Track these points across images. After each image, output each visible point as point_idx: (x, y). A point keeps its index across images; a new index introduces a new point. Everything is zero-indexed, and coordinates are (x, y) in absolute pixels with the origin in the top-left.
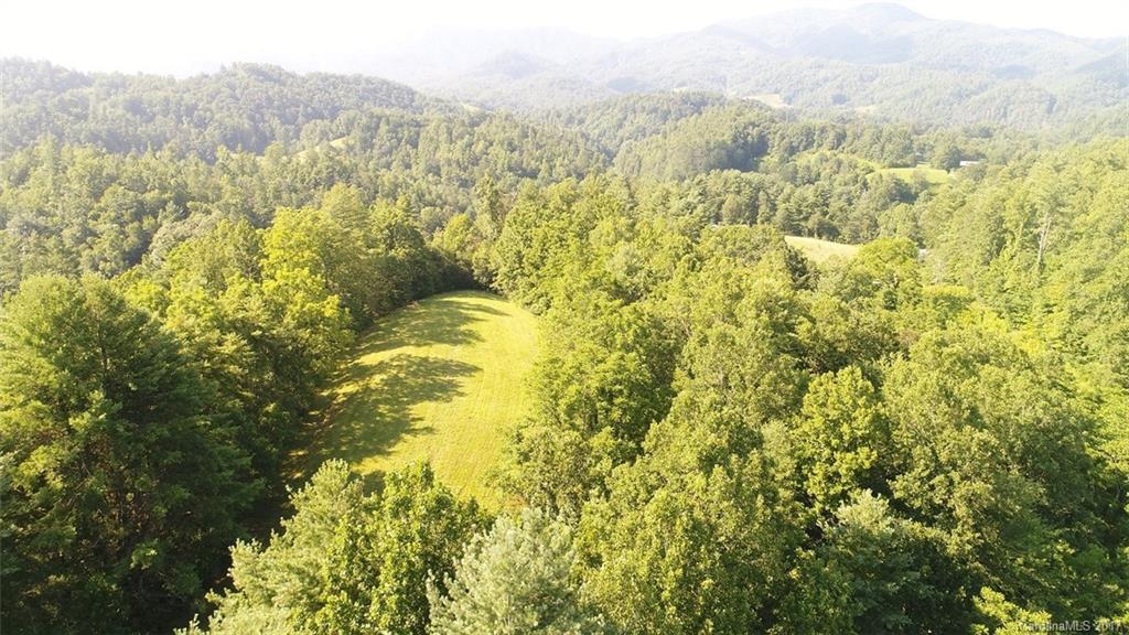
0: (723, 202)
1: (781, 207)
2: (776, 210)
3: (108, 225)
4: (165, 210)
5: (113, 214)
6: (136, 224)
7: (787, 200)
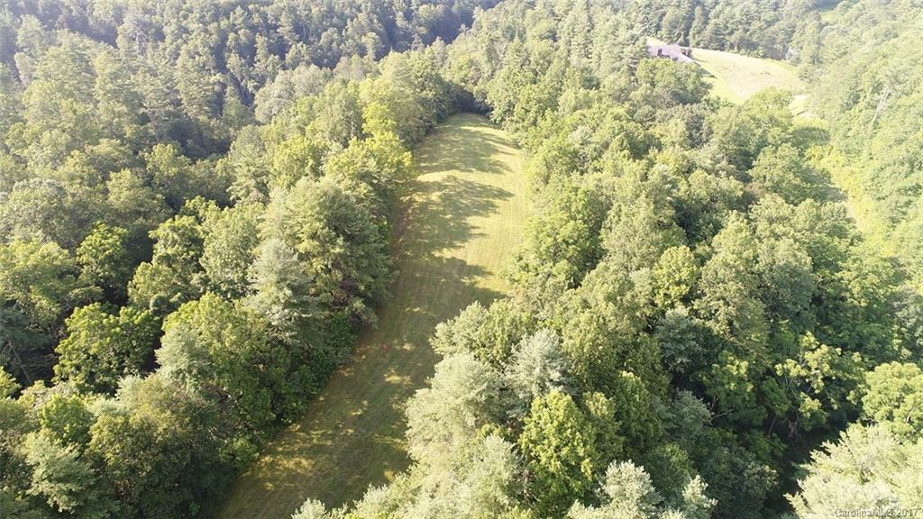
0: (664, 14)
1: (713, 21)
2: (708, 24)
3: (196, 25)
4: (234, 13)
5: (198, 15)
6: (215, 24)
7: (717, 16)
